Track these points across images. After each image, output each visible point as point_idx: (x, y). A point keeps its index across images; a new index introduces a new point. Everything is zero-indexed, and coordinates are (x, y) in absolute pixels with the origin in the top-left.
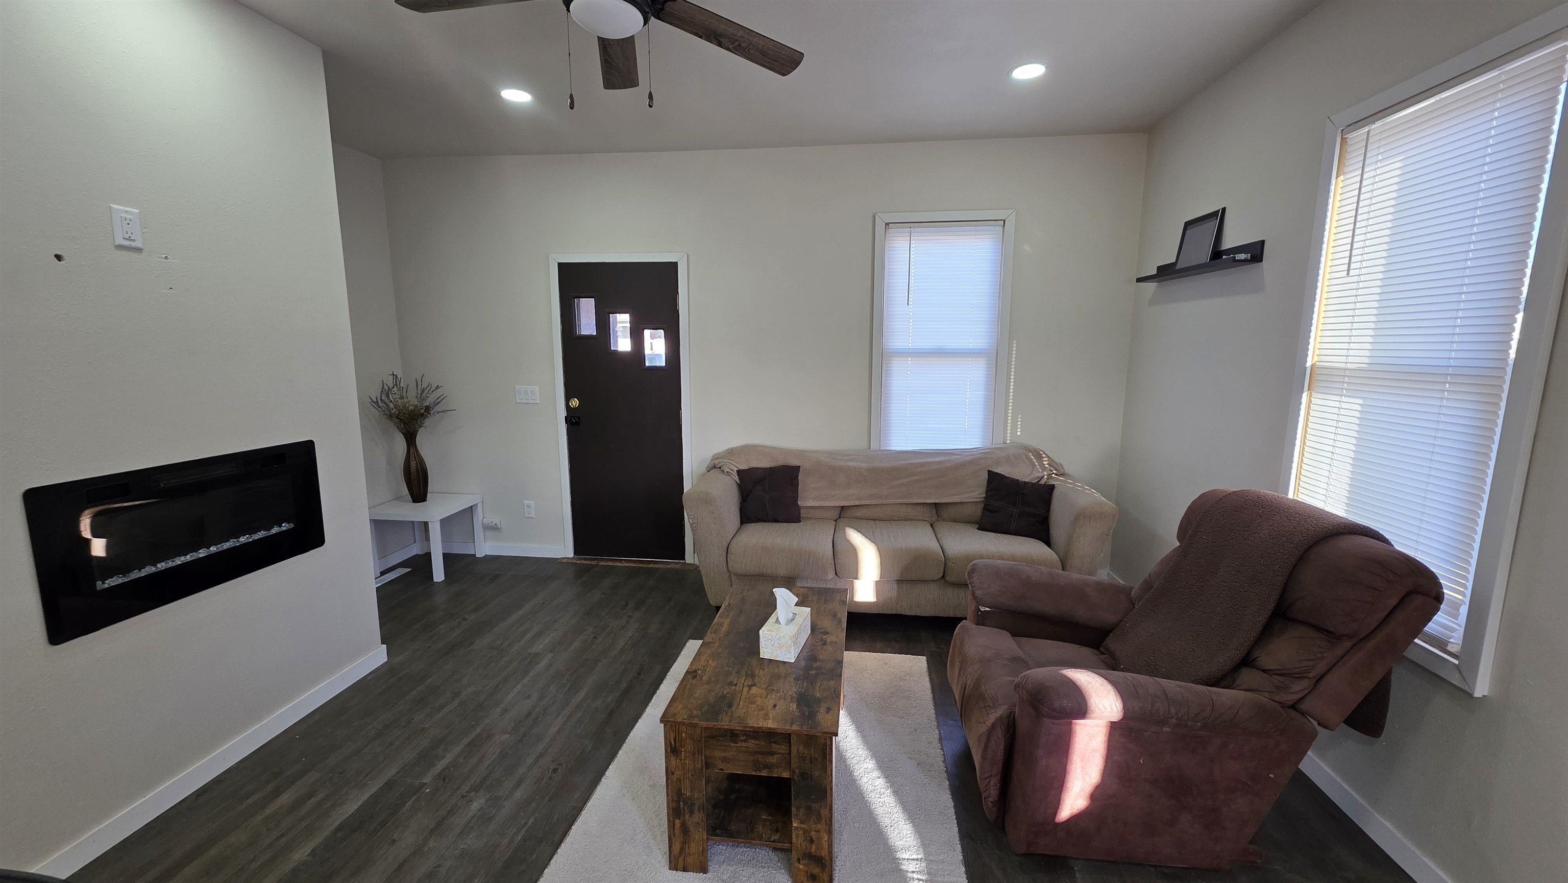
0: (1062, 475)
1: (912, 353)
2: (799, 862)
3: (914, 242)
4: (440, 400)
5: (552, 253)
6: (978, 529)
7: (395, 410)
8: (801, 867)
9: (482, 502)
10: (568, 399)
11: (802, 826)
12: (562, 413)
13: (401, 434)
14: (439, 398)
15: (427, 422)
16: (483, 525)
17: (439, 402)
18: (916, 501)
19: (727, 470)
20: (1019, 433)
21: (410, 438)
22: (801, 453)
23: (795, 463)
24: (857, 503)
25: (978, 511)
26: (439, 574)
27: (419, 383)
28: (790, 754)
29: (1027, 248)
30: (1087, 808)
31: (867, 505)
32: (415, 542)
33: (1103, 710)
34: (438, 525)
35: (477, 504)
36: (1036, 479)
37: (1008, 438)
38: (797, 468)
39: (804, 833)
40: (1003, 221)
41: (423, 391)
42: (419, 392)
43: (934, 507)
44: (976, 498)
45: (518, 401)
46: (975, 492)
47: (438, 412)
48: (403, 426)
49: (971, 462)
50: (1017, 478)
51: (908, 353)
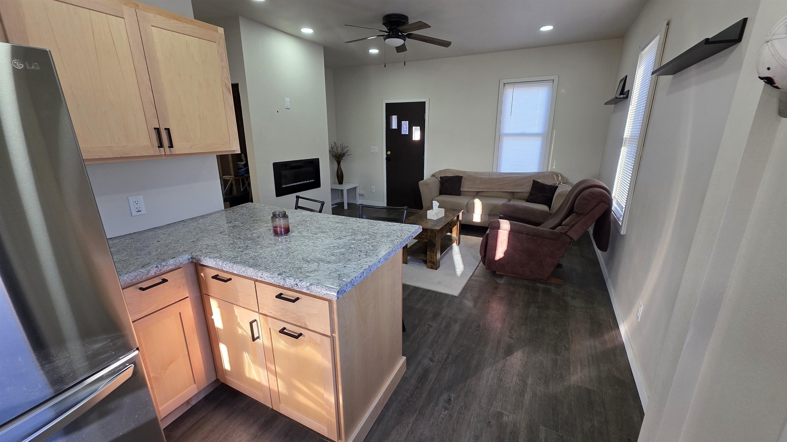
0: (565, 183)
1: (511, 135)
2: (429, 263)
3: (515, 90)
4: (347, 151)
5: (384, 100)
6: (526, 201)
7: (334, 154)
8: (429, 264)
9: (359, 186)
10: (387, 152)
11: (430, 254)
12: (385, 156)
13: (336, 162)
14: (347, 150)
15: (344, 158)
16: (359, 194)
17: (347, 152)
18: (504, 191)
19: (436, 176)
20: (554, 168)
21: (339, 163)
22: (464, 172)
23: (461, 175)
24: (482, 190)
25: (527, 195)
26: (346, 207)
27: (342, 146)
28: (427, 235)
29: (563, 91)
30: (504, 257)
31: (486, 191)
32: (339, 198)
33: (505, 227)
34: (346, 191)
35: (357, 187)
36: (554, 184)
37: (549, 169)
38: (461, 177)
39: (430, 255)
40: (552, 81)
41: (343, 148)
42: (342, 148)
43: (512, 193)
44: (528, 190)
45: (371, 152)
46: (527, 188)
47: (347, 155)
48: (337, 159)
49: (528, 177)
50: (544, 183)
51: (510, 135)
